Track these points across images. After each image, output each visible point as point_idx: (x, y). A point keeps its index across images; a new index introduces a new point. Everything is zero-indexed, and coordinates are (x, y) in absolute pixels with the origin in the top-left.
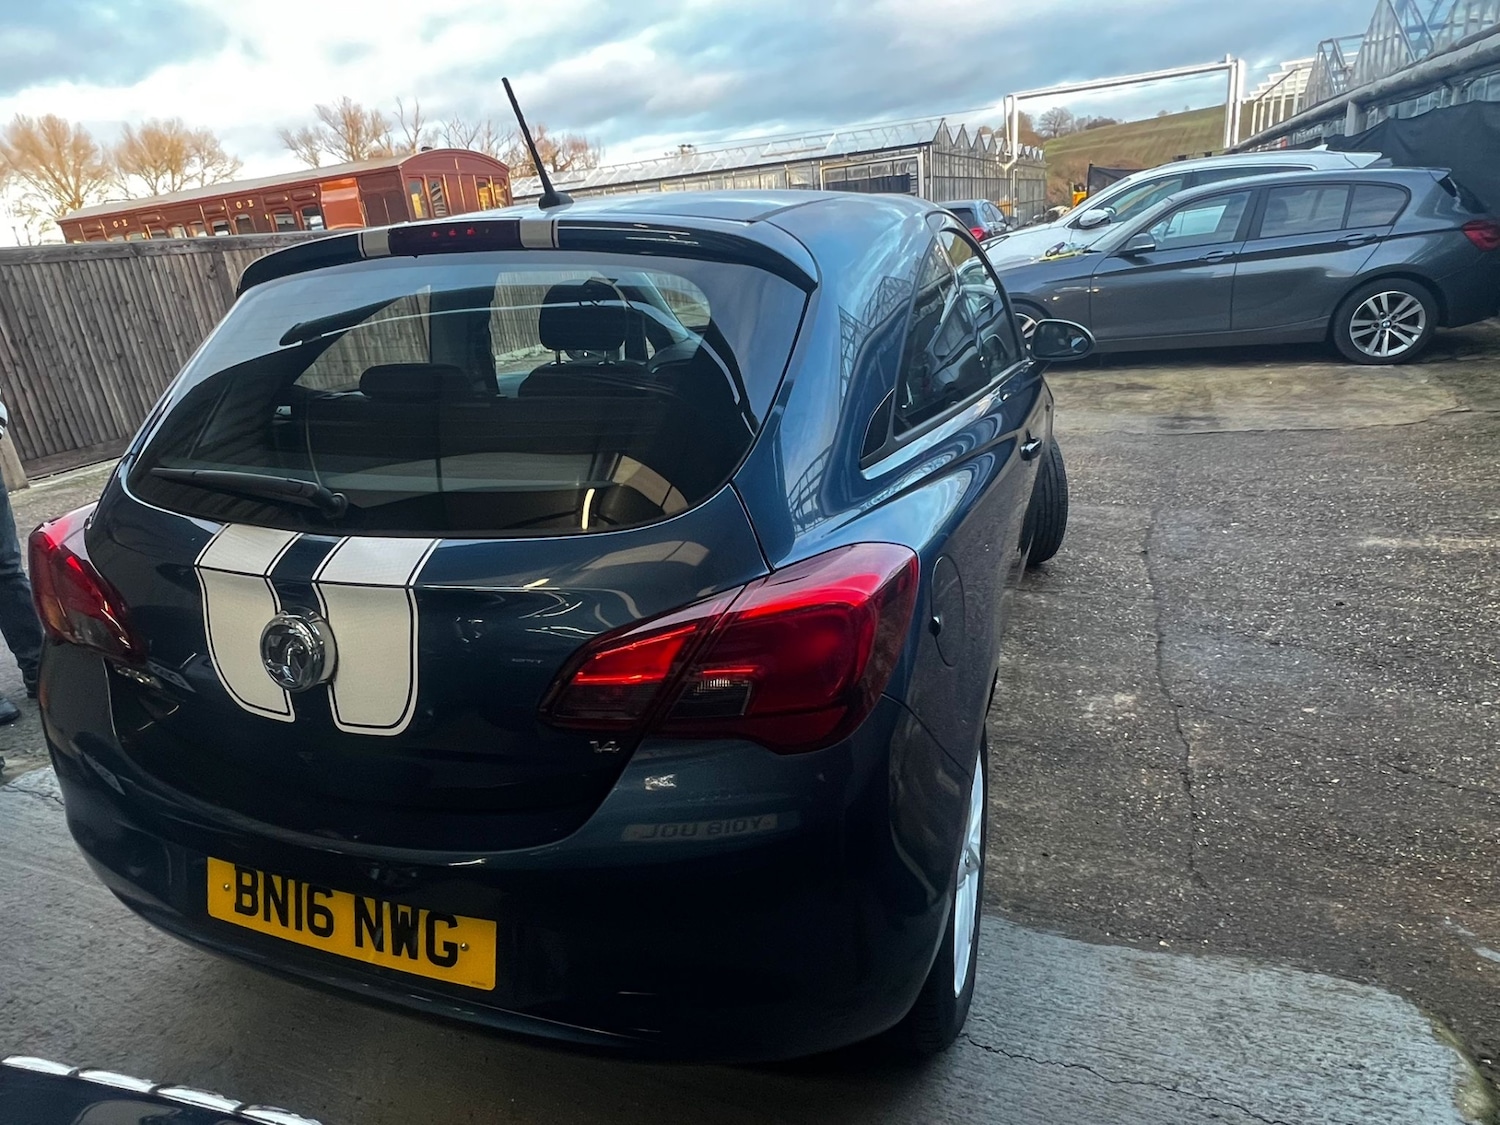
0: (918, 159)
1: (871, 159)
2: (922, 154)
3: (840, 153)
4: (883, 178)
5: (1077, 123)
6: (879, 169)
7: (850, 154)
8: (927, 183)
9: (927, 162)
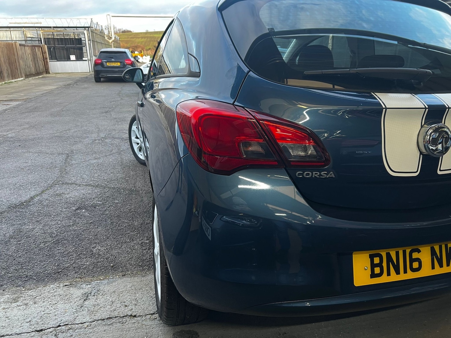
0: (85, 32)
1: (64, 30)
2: (86, 31)
3: (49, 26)
4: (70, 38)
5: (118, 30)
6: (68, 35)
7: (54, 27)
8: (89, 43)
9: (88, 34)
